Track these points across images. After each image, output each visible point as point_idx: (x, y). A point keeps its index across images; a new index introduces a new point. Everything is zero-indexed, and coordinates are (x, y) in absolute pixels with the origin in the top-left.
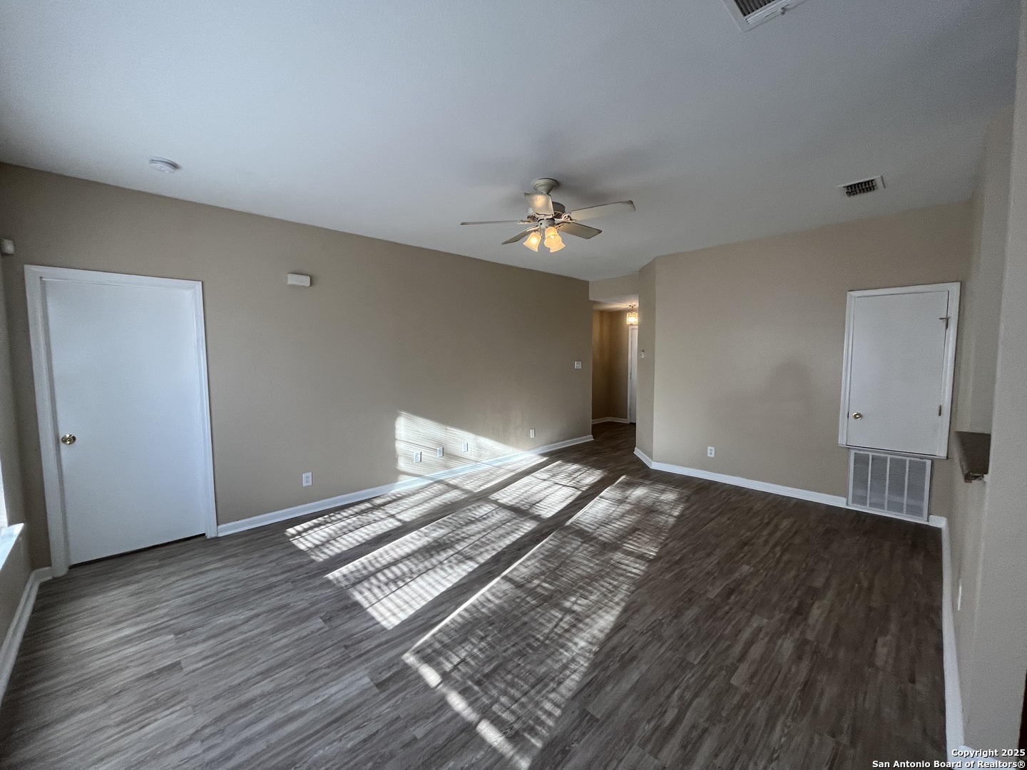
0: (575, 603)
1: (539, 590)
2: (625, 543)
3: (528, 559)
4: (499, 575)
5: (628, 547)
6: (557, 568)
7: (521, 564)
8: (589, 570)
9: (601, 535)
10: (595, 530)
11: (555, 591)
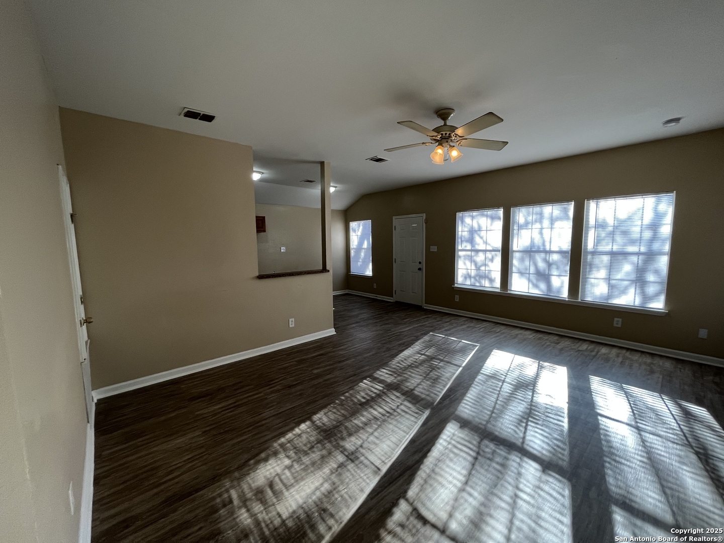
0: (420, 357)
1: (439, 361)
2: (380, 390)
3: (451, 377)
4: (464, 367)
5: (379, 387)
6: (431, 371)
7: (455, 373)
8: (411, 370)
9: (397, 397)
10: (401, 404)
11: (430, 361)
